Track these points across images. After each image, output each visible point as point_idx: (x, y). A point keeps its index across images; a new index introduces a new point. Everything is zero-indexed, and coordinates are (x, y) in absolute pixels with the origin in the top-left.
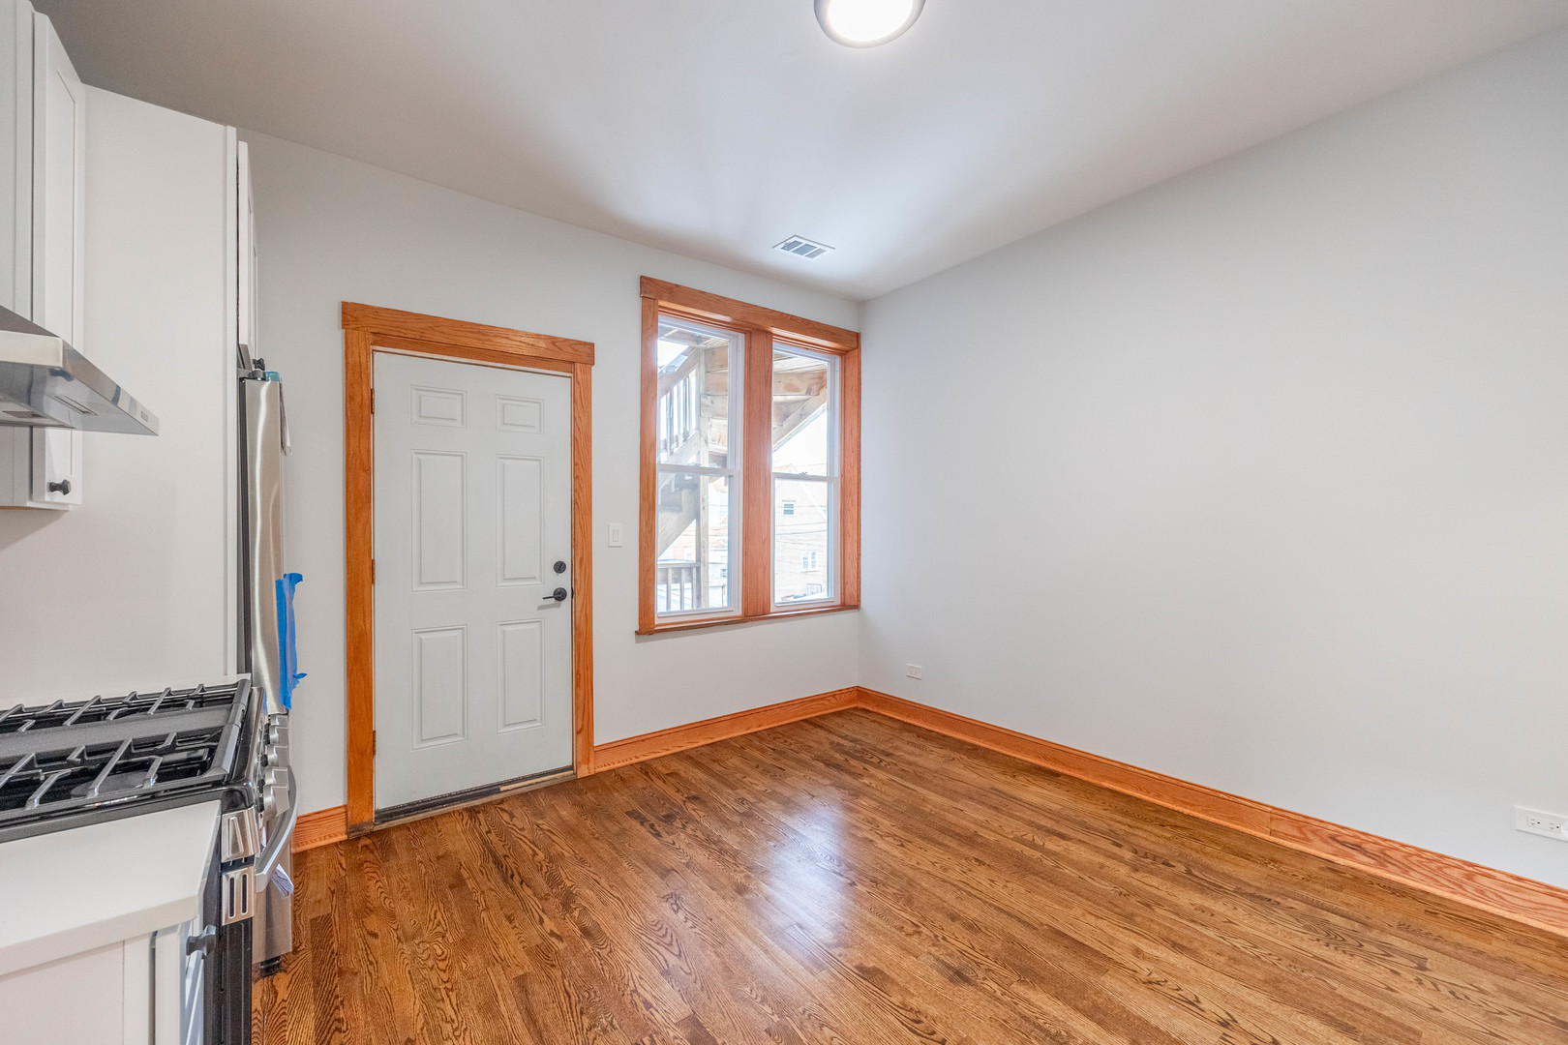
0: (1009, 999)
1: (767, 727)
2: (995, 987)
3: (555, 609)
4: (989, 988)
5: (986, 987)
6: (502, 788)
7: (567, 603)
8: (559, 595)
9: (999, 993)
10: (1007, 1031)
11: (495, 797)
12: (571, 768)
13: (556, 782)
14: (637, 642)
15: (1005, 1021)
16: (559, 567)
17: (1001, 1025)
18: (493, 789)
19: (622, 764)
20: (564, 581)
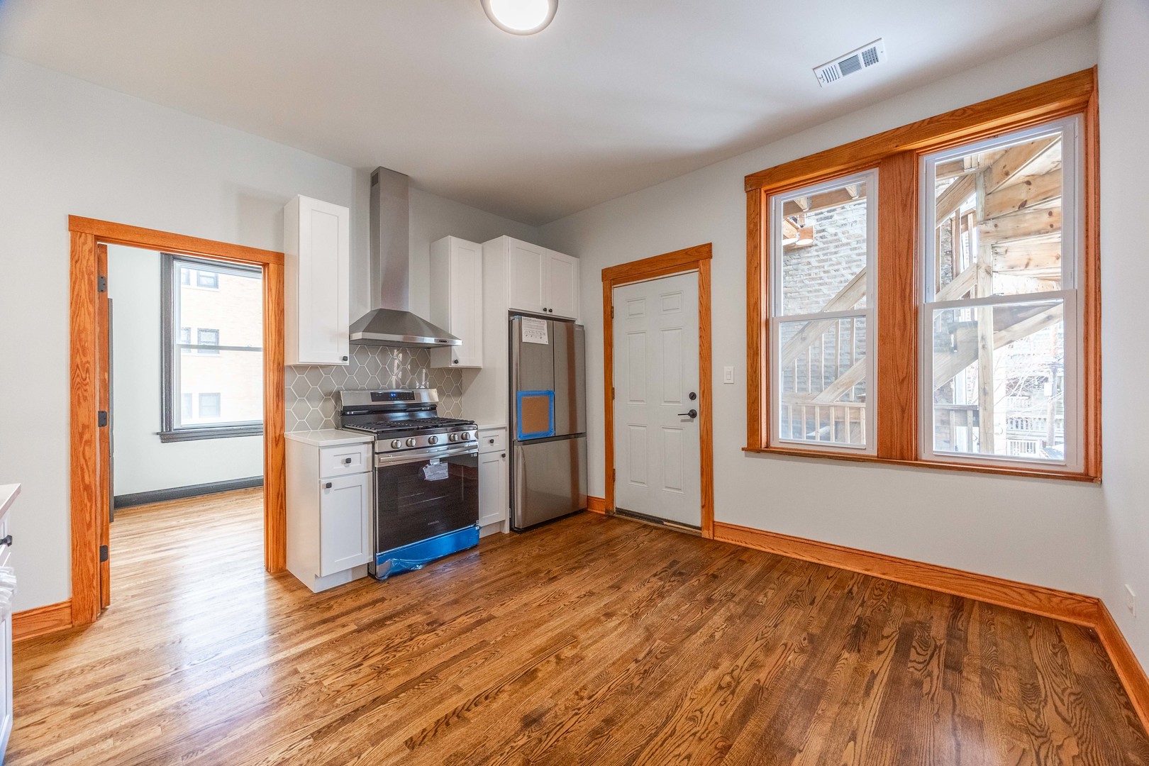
0: (507, 751)
1: (893, 579)
2: (521, 743)
3: (690, 423)
4: (519, 738)
5: (521, 736)
6: (665, 523)
7: (697, 420)
8: (693, 414)
9: (513, 744)
10: (475, 746)
11: (659, 526)
12: (700, 529)
13: (689, 533)
14: (746, 456)
15: (484, 745)
16: (693, 396)
17: (480, 743)
18: (660, 521)
19: (734, 542)
20: (695, 405)
